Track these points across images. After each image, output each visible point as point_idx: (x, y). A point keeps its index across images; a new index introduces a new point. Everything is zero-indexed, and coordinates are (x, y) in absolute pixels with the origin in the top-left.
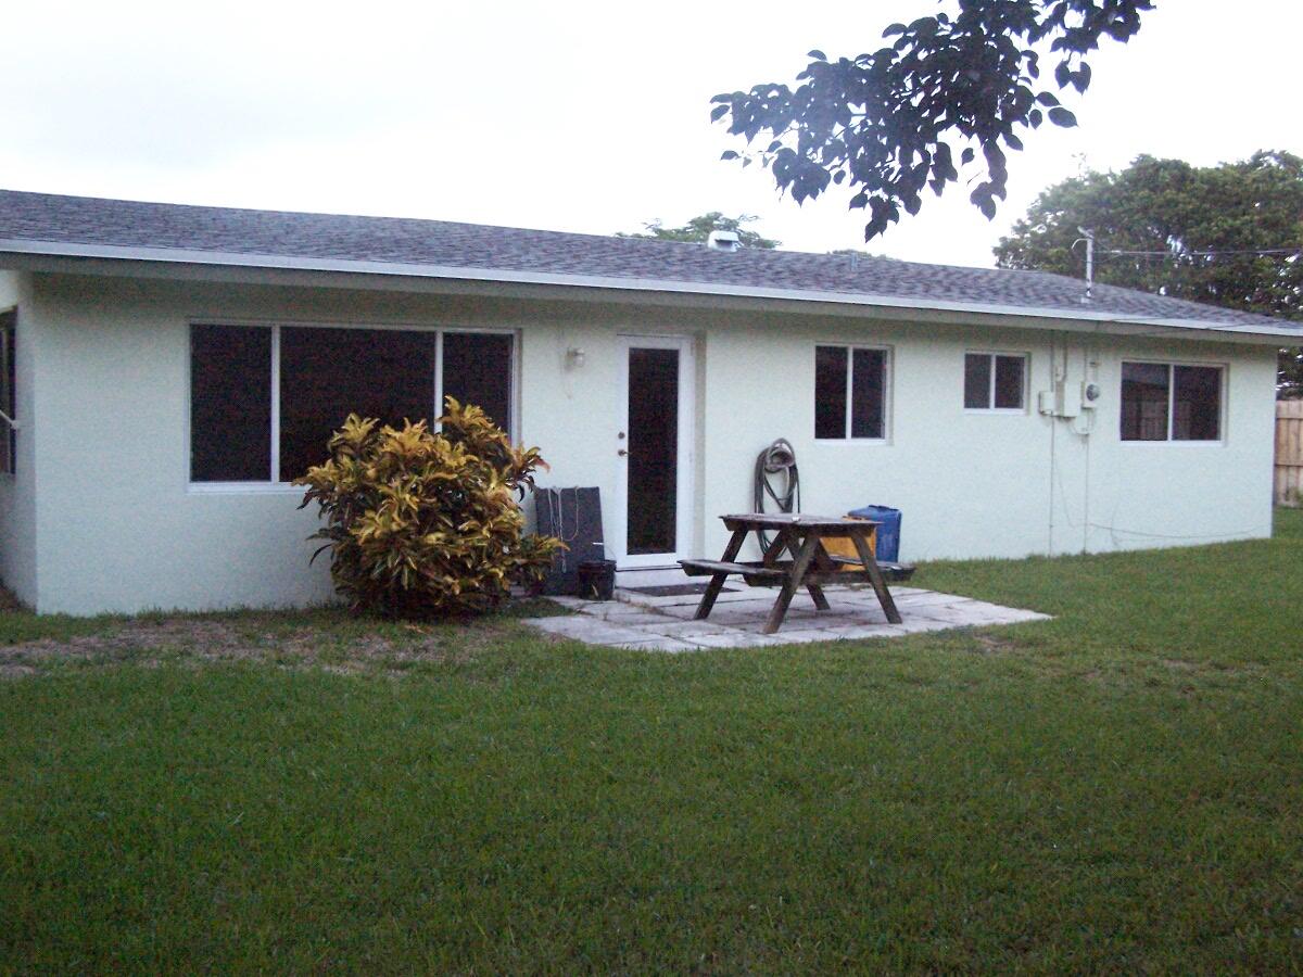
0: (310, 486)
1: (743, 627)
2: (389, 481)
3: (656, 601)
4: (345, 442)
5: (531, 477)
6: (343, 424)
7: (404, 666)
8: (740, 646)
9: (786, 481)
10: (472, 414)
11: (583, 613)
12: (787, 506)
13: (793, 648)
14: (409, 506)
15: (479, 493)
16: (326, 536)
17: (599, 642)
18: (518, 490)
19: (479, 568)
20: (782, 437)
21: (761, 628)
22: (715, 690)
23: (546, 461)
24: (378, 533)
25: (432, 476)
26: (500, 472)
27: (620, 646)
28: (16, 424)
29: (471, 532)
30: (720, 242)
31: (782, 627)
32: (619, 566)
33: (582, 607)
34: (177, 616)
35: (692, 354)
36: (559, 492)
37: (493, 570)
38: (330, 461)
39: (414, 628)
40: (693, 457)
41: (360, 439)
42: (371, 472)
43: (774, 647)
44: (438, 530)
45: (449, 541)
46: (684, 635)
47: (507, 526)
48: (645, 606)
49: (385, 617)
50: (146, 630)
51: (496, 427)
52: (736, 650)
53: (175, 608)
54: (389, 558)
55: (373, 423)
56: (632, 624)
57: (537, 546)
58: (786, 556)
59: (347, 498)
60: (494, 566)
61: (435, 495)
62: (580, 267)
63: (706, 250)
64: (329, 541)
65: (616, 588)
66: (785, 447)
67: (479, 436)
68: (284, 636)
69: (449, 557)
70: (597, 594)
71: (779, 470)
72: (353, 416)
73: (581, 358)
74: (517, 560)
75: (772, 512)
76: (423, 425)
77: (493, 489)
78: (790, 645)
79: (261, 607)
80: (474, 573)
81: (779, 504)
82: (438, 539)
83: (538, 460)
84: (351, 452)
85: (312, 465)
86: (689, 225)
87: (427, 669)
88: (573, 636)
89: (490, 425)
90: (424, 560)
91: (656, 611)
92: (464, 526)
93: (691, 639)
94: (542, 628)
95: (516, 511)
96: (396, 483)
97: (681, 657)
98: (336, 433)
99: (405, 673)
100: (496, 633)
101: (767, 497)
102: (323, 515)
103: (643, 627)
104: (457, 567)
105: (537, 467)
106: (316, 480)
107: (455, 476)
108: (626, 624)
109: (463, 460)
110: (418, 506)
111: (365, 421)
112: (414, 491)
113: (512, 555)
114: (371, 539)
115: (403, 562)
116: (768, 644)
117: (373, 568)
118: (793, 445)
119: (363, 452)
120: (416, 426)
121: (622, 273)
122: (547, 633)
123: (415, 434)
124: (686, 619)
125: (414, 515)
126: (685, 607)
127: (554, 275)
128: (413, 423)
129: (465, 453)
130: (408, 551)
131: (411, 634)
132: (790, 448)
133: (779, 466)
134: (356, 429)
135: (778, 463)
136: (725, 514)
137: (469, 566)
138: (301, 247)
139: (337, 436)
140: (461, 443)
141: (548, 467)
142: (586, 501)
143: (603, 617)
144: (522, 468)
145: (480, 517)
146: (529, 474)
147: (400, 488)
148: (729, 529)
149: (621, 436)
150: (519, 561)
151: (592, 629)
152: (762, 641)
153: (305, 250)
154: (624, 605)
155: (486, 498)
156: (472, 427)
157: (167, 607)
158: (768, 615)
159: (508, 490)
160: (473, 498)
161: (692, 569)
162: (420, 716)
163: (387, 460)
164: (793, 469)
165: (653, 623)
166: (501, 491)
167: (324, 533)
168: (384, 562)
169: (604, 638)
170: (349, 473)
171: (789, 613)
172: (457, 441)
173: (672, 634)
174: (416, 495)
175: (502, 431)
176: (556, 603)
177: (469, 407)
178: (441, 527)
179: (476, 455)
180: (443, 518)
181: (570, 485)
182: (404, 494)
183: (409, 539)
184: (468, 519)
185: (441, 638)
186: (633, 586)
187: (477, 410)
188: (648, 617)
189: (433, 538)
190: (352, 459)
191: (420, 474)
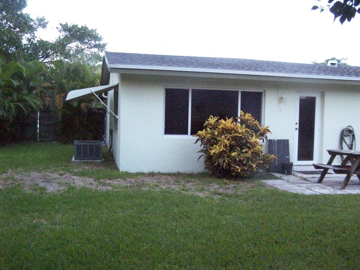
0: (198, 137)
1: (333, 187)
2: (221, 136)
3: (305, 176)
4: (209, 124)
5: (266, 136)
6: (209, 118)
7: (220, 194)
8: (331, 193)
9: (350, 139)
10: (248, 116)
11: (282, 179)
12: (351, 148)
13: (349, 195)
14: (226, 144)
15: (249, 141)
16: (203, 152)
17: (284, 189)
18: (262, 140)
19: (248, 164)
20: (350, 125)
21: (339, 187)
22: (320, 210)
23: (271, 131)
24: (216, 152)
25: (235, 135)
26: (256, 134)
27: (290, 191)
28: (117, 117)
29: (246, 152)
30: (332, 64)
31: (347, 187)
32: (294, 164)
33: (281, 177)
34: (159, 174)
35: (320, 98)
36: (276, 141)
37: (252, 164)
38: (204, 129)
39: (226, 181)
40: (320, 131)
41: (213, 124)
42: (216, 133)
43: (343, 195)
44: (235, 152)
45: (239, 155)
46: (313, 189)
47: (257, 151)
48: (301, 178)
49: (219, 177)
50: (148, 177)
51: (255, 120)
52: (329, 195)
53: (159, 171)
54: (220, 160)
55: (217, 118)
56: (296, 183)
57: (268, 157)
58: (349, 164)
59: (209, 141)
60: (253, 163)
61: (235, 141)
62: (284, 71)
63: (327, 67)
64: (203, 154)
65: (294, 171)
66: (350, 128)
67: (250, 123)
68: (188, 182)
69: (238, 160)
70: (286, 173)
71: (348, 136)
72: (211, 116)
73: (284, 99)
74: (260, 162)
75: (346, 149)
76: (232, 119)
77: (253, 139)
78: (349, 194)
79: (183, 172)
80: (245, 165)
81: (348, 147)
82: (235, 154)
83: (268, 131)
84: (211, 127)
85: (199, 131)
86: (325, 62)
87: (227, 196)
88: (276, 186)
89: (253, 119)
90: (230, 161)
91: (305, 179)
92: (244, 151)
93: (314, 190)
94: (266, 184)
95: (261, 146)
96: (223, 137)
97: (310, 196)
98: (206, 121)
99: (220, 196)
100: (252, 184)
101: (344, 144)
102: (202, 146)
103: (299, 185)
104: (240, 163)
105: (268, 133)
106: (200, 135)
107: (241, 135)
108: (293, 183)
109: (244, 130)
110: (229, 144)
111: (215, 117)
112: (228, 139)
113: (259, 160)
114: (214, 153)
115: (224, 161)
116: (341, 193)
117: (215, 162)
118: (353, 128)
119: (214, 127)
120: (230, 119)
121: (297, 72)
122: (268, 185)
123: (229, 122)
124: (315, 183)
125: (228, 146)
126: (314, 179)
127: (275, 73)
128: (229, 119)
129: (245, 128)
130: (226, 158)
131: (226, 183)
132: (353, 129)
133: (348, 134)
134: (212, 120)
135: (348, 133)
136: (329, 150)
137: (244, 163)
138: (198, 65)
139: (207, 122)
140: (244, 125)
141: (271, 133)
142: (284, 144)
143: (287, 181)
144: (263, 133)
145: (249, 148)
146: (265, 135)
147: (224, 138)
148: (330, 154)
149: (296, 124)
150: (261, 162)
151: (283, 185)
152: (339, 192)
153: (199, 66)
154: (295, 177)
155: (251, 142)
156: (247, 120)
157: (156, 171)
158: (342, 182)
159: (258, 140)
160: (247, 142)
161: (316, 167)
162: (219, 213)
163: (220, 130)
164: (353, 135)
165: (303, 183)
166: (256, 140)
167: (202, 151)
168: (219, 161)
169: (286, 188)
170: (210, 133)
171: (349, 183)
172: (243, 124)
173: (309, 188)
174: (229, 141)
175: (257, 121)
176: (274, 175)
177: (247, 114)
178: (236, 150)
179: (249, 129)
180: (237, 148)
181: (279, 138)
182: (225, 140)
183: (226, 154)
184: (245, 148)
185: (235, 185)
186: (299, 171)
187: (250, 115)
188: (302, 181)
189: (233, 154)
190: (211, 129)
191: (231, 134)
